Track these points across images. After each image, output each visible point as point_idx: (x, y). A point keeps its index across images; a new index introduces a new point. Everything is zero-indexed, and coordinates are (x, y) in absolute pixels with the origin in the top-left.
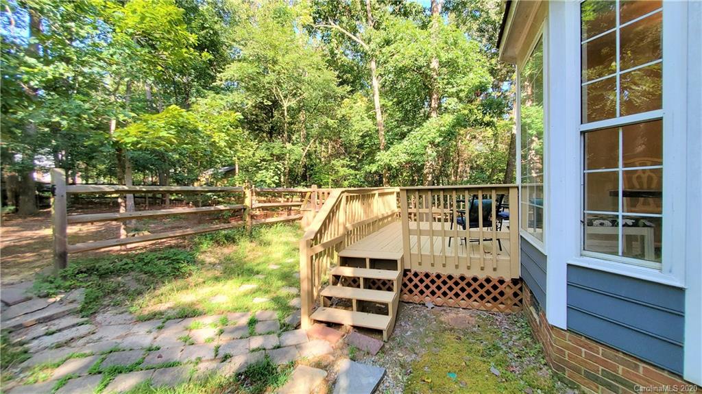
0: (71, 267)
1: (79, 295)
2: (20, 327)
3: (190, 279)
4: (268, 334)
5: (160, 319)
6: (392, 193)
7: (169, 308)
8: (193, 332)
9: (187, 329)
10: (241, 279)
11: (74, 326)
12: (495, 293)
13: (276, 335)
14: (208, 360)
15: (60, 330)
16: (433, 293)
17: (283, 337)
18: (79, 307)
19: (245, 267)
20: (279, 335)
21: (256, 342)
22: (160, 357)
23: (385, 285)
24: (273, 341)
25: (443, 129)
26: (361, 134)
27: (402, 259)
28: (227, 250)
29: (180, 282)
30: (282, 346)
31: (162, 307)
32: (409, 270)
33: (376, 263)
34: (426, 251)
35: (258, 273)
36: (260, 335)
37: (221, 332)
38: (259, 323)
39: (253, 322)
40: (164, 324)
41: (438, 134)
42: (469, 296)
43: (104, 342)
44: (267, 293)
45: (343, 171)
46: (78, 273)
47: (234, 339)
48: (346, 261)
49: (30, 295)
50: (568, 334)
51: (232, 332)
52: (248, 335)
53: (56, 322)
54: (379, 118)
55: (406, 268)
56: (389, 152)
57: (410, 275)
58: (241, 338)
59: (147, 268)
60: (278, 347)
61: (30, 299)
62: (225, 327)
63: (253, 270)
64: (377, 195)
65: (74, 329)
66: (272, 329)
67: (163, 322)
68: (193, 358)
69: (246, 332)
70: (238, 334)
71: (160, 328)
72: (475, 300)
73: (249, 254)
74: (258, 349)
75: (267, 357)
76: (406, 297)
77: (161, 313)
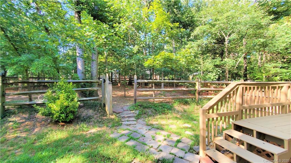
0: (137, 104)
1: (137, 112)
2: (124, 117)
3: (168, 115)
4: (181, 149)
5: (151, 127)
7: (156, 124)
8: (157, 135)
9: (156, 134)
10: (186, 121)
11: (133, 121)
13: (184, 152)
14: (154, 148)
15: (130, 121)
17: (186, 154)
18: (136, 115)
19: (191, 116)
20: (186, 153)
21: (175, 151)
22: (143, 139)
24: (181, 154)
28: (186, 107)
29: (164, 116)
30: (184, 158)
31: (154, 123)
35: (195, 120)
36: (178, 148)
37: (165, 140)
38: (181, 143)
39: (179, 141)
40: (152, 129)
43: (136, 128)
44: (194, 131)
46: (138, 106)
47: (167, 145)
49: (128, 109)
51: (169, 141)
52: (173, 146)
53: (130, 118)
58: (170, 146)
59: (155, 108)
60: (181, 158)
61: (128, 110)
62: (168, 138)
63: (193, 119)
65: (132, 122)
66: (185, 148)
67: (151, 128)
68: (151, 145)
69: (174, 144)
70: (170, 144)
71: (149, 130)
73: (196, 111)
74: (173, 154)
75: (173, 159)
77: (153, 125)
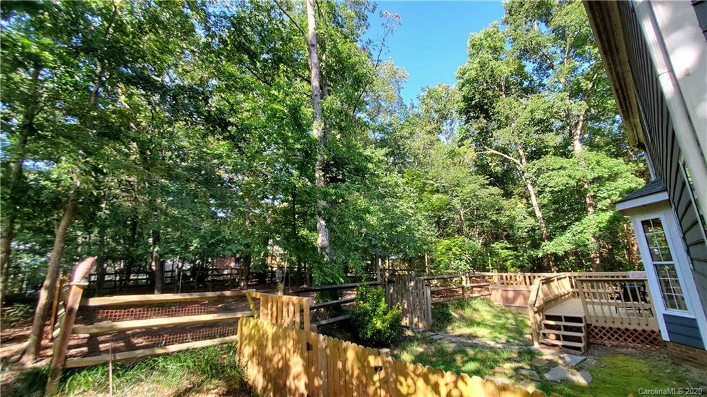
6: (565, 278)
12: (650, 339)
16: (609, 338)
23: (579, 330)
25: (602, 225)
26: (526, 230)
27: (585, 317)
32: (591, 325)
33: (568, 319)
34: (600, 314)
41: (598, 229)
42: (634, 341)
45: (505, 253)
48: (549, 318)
50: (671, 343)
54: (539, 214)
55: (588, 323)
56: (553, 242)
57: (592, 327)
64: (556, 280)
72: (638, 343)
76: (591, 340)
